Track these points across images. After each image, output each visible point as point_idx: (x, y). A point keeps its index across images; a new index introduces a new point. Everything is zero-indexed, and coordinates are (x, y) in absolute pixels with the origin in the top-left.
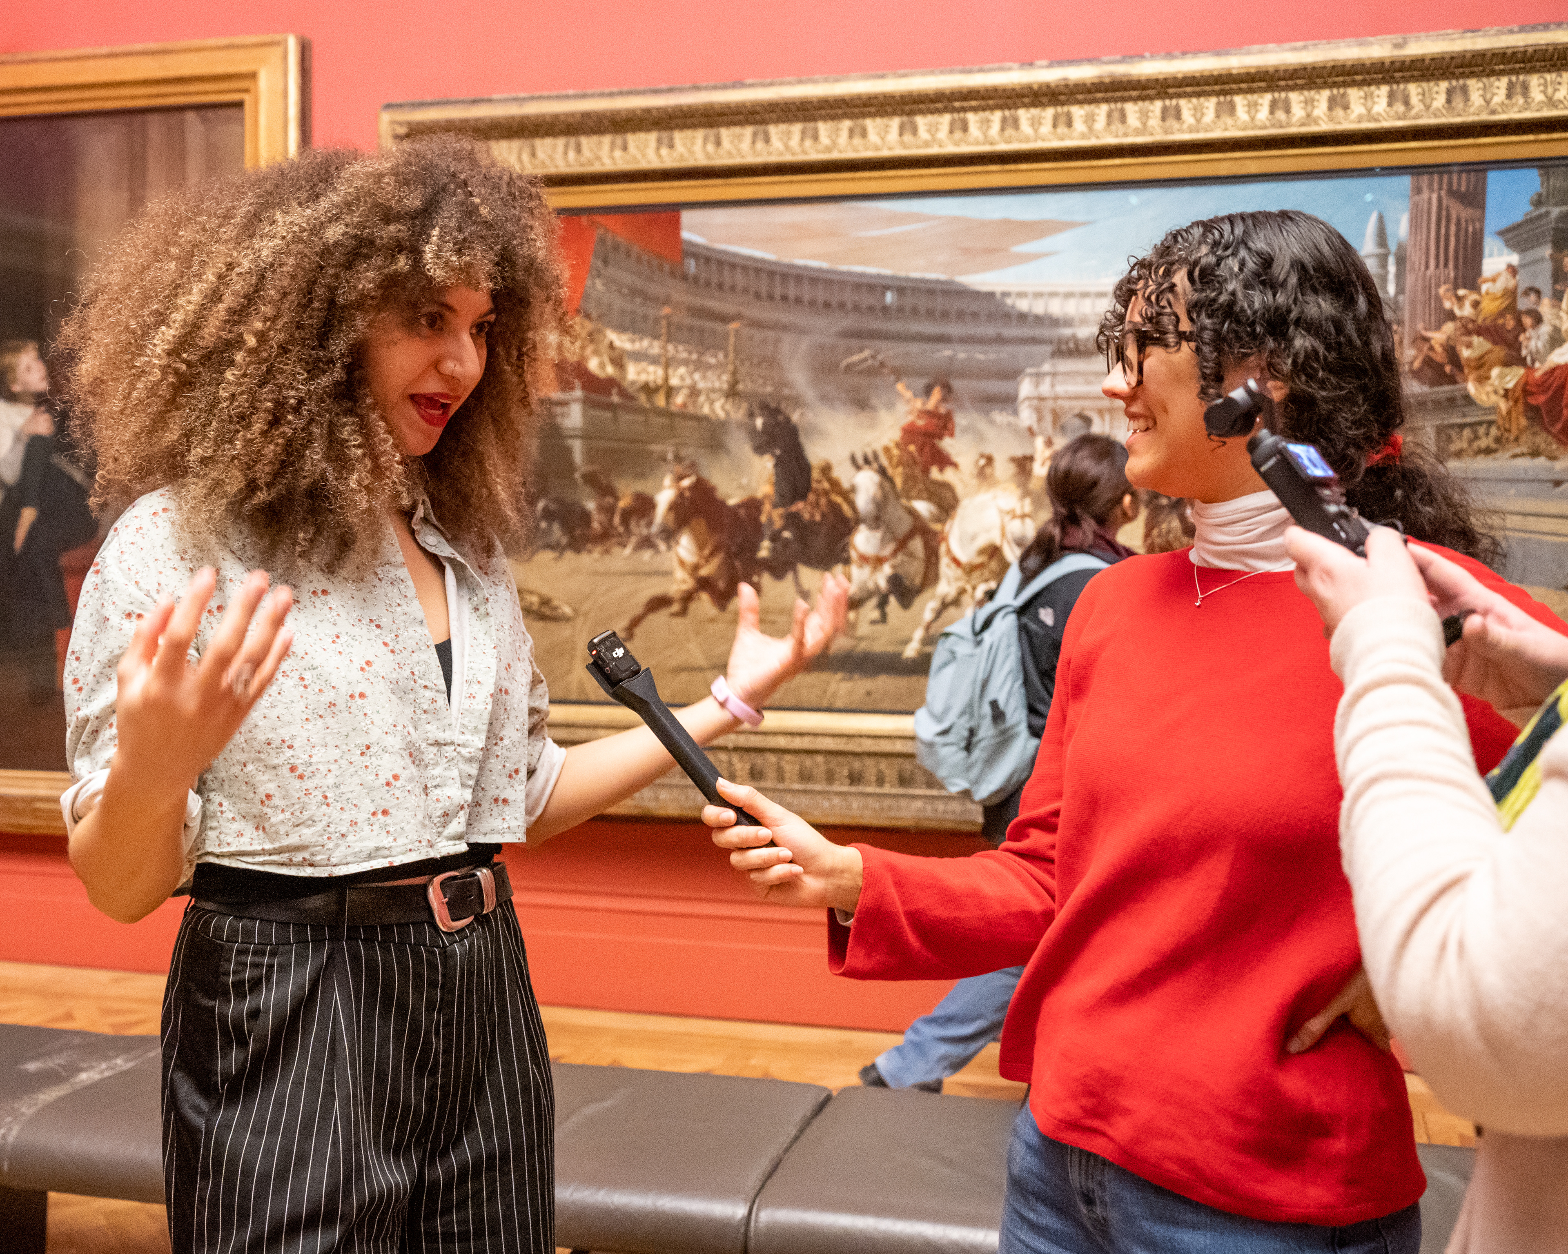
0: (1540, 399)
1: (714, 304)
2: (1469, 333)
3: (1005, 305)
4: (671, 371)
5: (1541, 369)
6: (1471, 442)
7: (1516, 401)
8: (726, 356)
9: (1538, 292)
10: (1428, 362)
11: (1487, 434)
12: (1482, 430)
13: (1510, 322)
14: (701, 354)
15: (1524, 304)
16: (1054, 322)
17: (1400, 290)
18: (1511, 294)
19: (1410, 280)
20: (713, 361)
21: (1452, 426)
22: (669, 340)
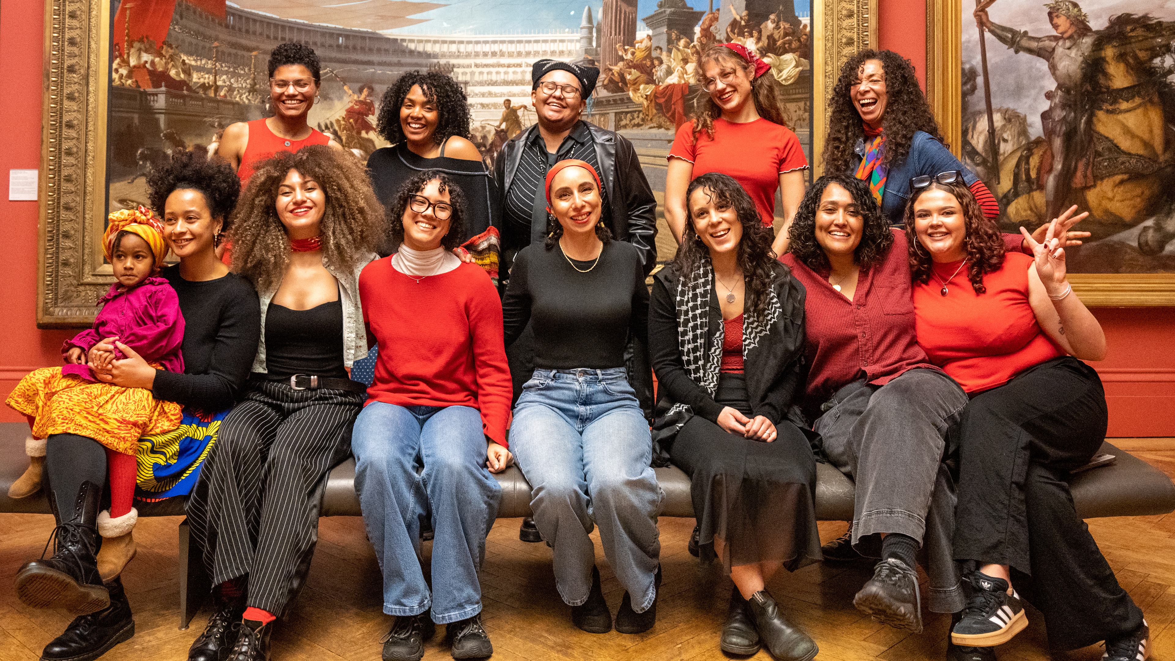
0: (662, 100)
1: (244, 42)
2: (630, 67)
3: (402, 45)
4: (217, 77)
5: (662, 85)
6: (631, 120)
7: (651, 101)
8: (250, 70)
9: (661, 49)
10: (611, 81)
11: (638, 117)
12: (636, 115)
13: (649, 63)
14: (235, 68)
15: (654, 54)
16: (428, 55)
17: (598, 45)
18: (649, 49)
19: (603, 40)
20: (242, 72)
21: (622, 113)
22: (216, 61)
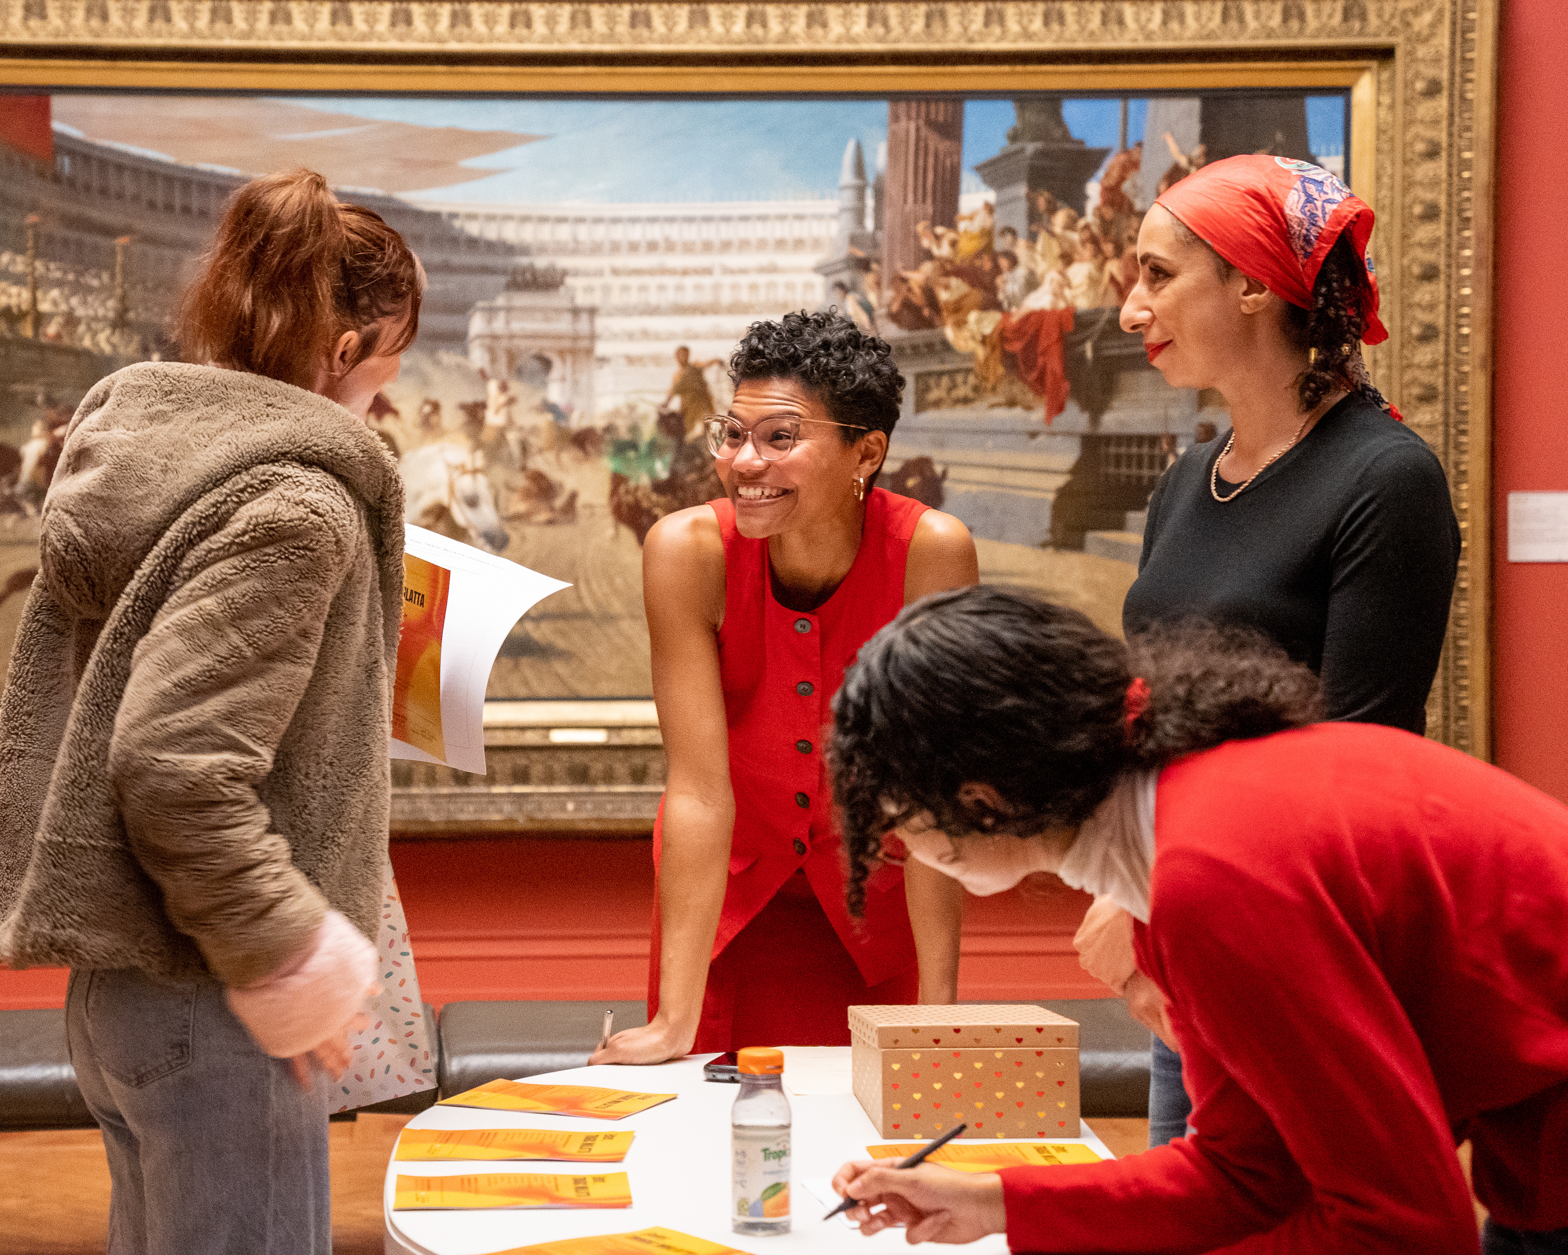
0: (1016, 347)
1: (96, 214)
2: (947, 274)
3: (452, 228)
4: (39, 294)
5: (1017, 314)
6: (950, 390)
7: (993, 349)
8: (113, 276)
9: (1013, 232)
10: (907, 304)
11: (965, 382)
12: (960, 378)
13: (986, 264)
14: (80, 274)
15: (1001, 244)
16: (510, 249)
17: (878, 226)
18: (987, 234)
19: (888, 215)
20: (95, 283)
21: (930, 374)
22: (36, 256)
